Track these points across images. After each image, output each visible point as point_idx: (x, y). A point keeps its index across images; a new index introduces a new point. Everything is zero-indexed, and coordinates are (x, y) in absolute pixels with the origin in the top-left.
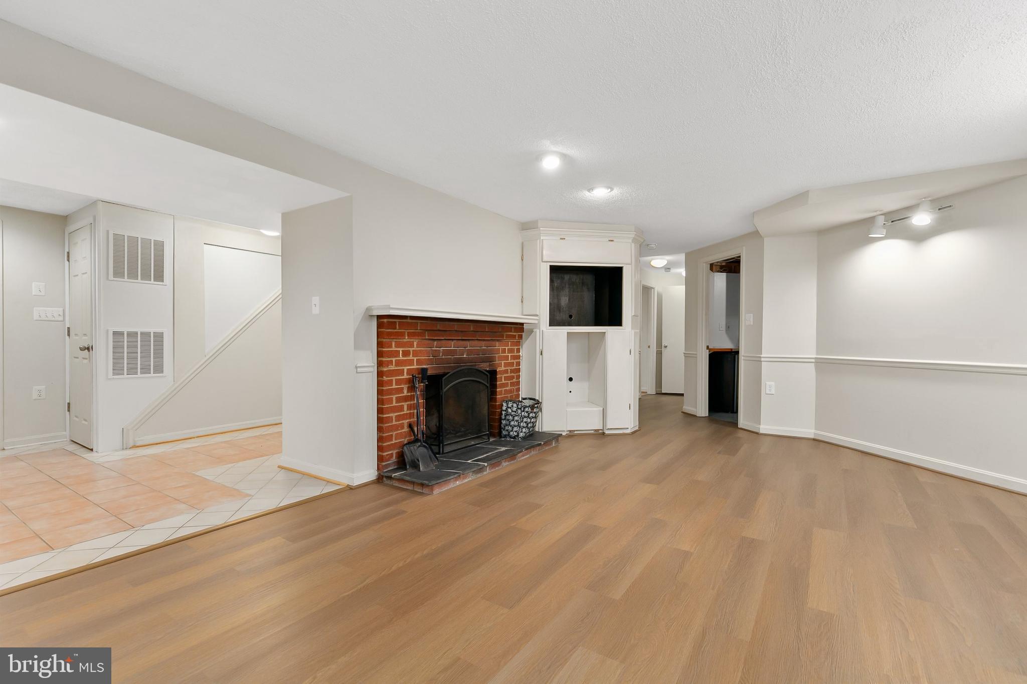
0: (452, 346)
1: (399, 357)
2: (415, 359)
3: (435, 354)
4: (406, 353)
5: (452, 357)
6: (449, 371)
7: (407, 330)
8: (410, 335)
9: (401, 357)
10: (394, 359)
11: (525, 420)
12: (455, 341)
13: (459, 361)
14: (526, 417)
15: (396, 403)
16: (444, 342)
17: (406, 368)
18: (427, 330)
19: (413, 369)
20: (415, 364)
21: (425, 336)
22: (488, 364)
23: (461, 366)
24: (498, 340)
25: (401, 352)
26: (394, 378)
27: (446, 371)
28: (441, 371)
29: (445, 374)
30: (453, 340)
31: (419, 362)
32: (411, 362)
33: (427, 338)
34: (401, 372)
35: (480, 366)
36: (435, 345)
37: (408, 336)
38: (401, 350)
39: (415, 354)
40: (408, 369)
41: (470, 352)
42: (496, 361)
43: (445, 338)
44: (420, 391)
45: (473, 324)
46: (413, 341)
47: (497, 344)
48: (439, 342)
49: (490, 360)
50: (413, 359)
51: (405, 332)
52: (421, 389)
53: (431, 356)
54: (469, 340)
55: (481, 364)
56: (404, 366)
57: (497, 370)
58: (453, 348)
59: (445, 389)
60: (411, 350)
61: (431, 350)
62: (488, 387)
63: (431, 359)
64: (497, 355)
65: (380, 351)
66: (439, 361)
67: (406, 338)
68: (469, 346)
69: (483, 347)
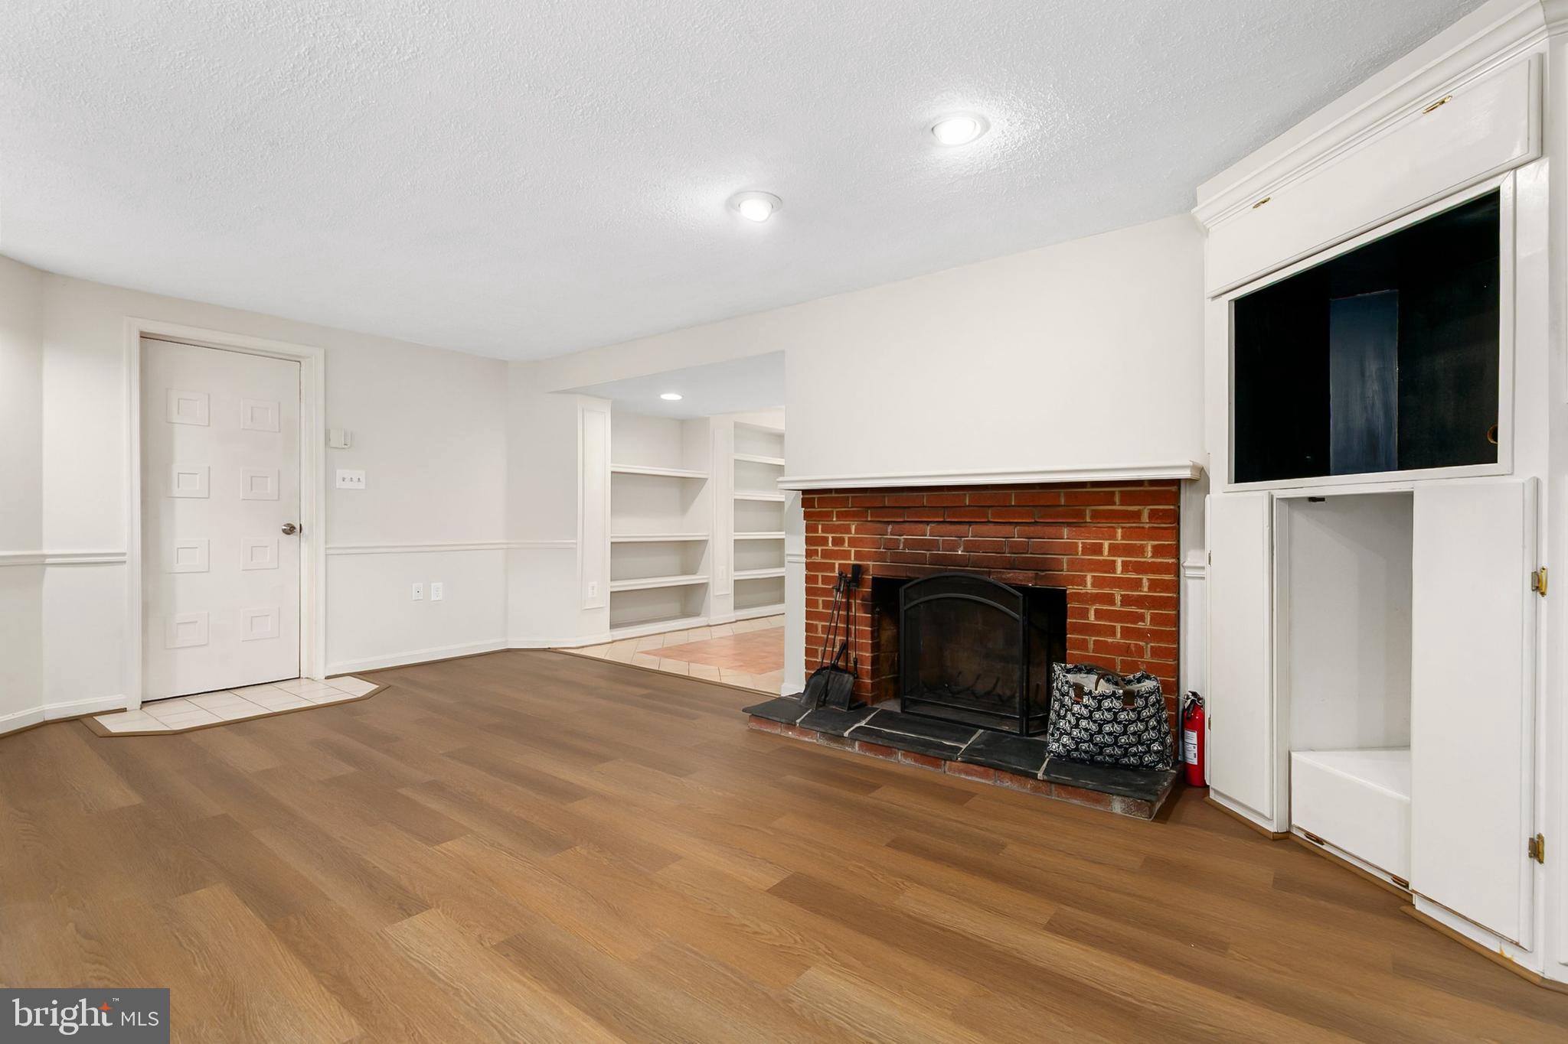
0: (928, 533)
1: (827, 546)
2: (853, 550)
3: (891, 545)
4: (838, 542)
5: (928, 553)
6: (917, 576)
7: (836, 508)
8: (840, 515)
9: (830, 547)
10: (820, 549)
11: (1107, 728)
12: (933, 525)
13: (943, 561)
14: (1108, 722)
15: (823, 608)
16: (907, 525)
17: (837, 563)
18: (868, 508)
19: (849, 564)
20: (853, 558)
21: (867, 517)
22: (1031, 574)
23: (949, 570)
24: (1069, 524)
25: (830, 539)
26: (820, 574)
27: (912, 575)
28: (902, 574)
29: (910, 580)
30: (928, 523)
31: (858, 555)
32: (846, 555)
33: (869, 519)
34: (831, 567)
35: (1004, 576)
36: (889, 531)
37: (837, 517)
38: (830, 536)
39: (853, 542)
40: (840, 564)
41: (970, 547)
42: (1062, 571)
43: (906, 519)
44: (862, 600)
45: (970, 492)
46: (849, 525)
47: (1065, 531)
48: (897, 527)
49: (1040, 566)
50: (850, 551)
51: (833, 511)
52: (863, 596)
53: (880, 548)
54: (970, 523)
55: (1009, 573)
56: (835, 559)
57: (1066, 590)
58: (930, 536)
59: (905, 605)
60: (846, 536)
61: (881, 538)
62: (1018, 621)
63: (876, 552)
64: (1066, 557)
65: (806, 537)
66: (898, 558)
67: (834, 519)
68: (971, 534)
69: (1014, 538)
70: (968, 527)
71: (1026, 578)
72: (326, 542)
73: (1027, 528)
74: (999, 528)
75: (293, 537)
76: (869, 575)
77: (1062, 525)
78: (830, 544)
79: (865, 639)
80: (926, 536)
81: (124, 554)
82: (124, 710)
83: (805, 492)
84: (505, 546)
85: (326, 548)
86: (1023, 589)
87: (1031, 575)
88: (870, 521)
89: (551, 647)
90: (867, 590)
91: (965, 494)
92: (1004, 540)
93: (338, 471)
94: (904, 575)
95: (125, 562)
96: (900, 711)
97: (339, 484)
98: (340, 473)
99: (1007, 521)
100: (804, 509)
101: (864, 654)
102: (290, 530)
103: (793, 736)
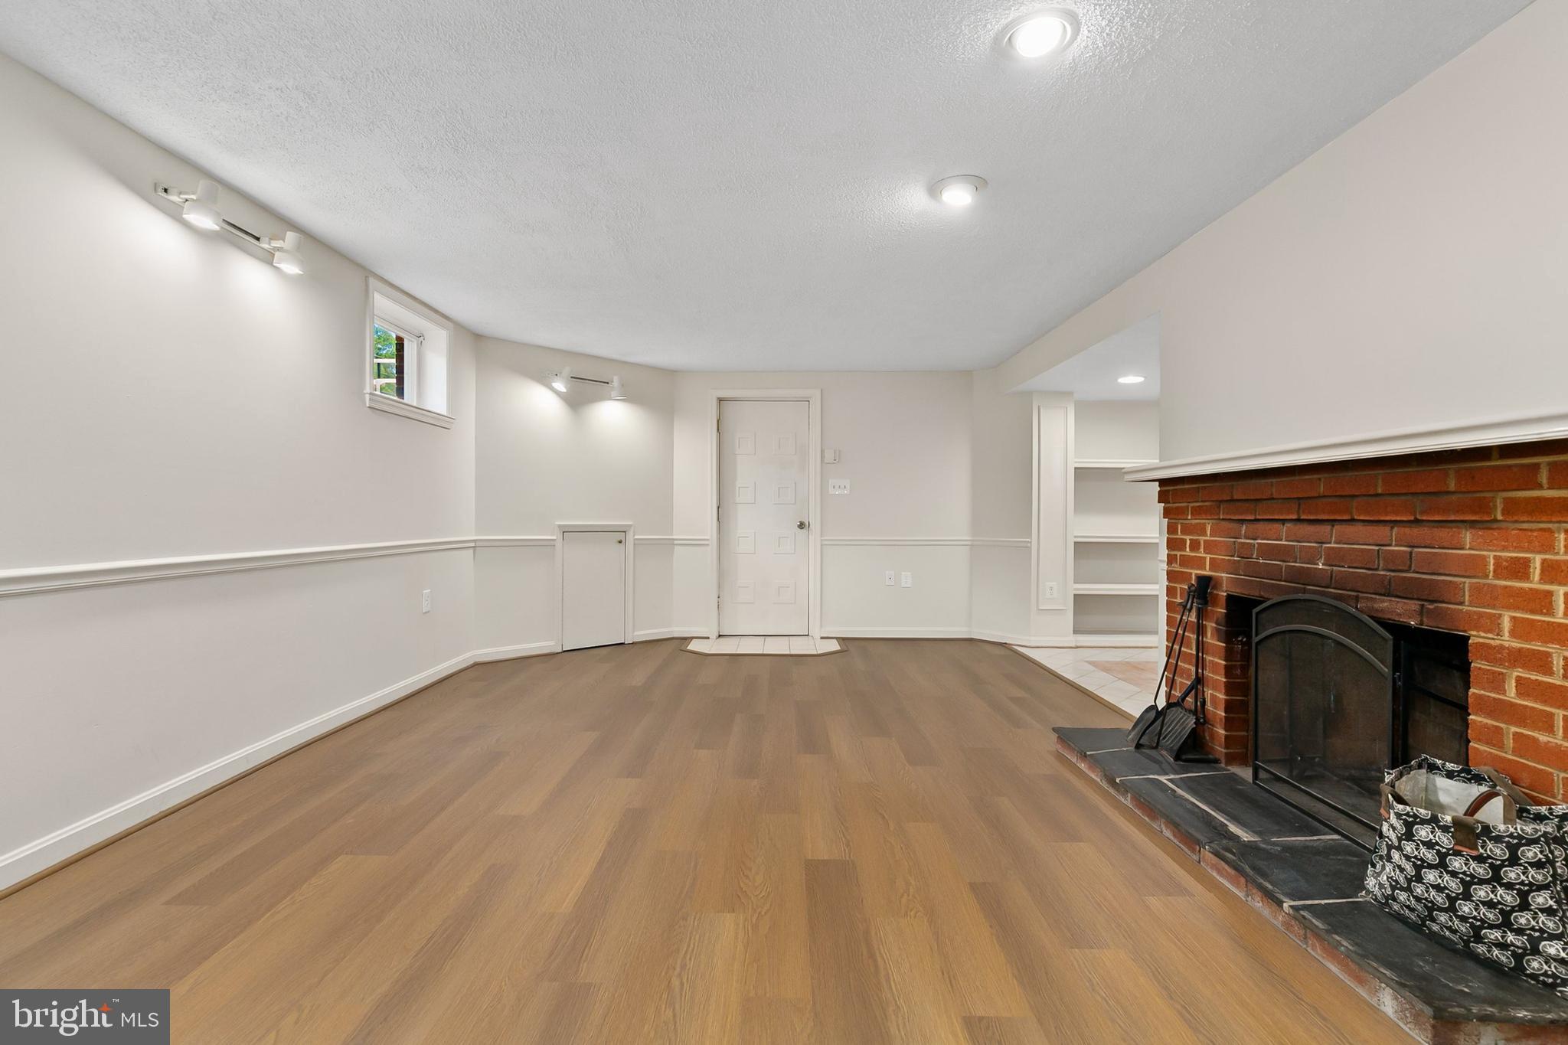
0: (1283, 537)
1: (1185, 551)
2: (1208, 556)
3: (1244, 552)
4: (1195, 546)
5: (1284, 564)
6: (1271, 597)
7: (1190, 503)
8: (1197, 512)
9: (1188, 552)
10: (1179, 554)
12: (1289, 525)
13: (1302, 577)
16: (1261, 526)
17: (1193, 573)
18: (1221, 501)
19: (1202, 574)
20: (1208, 568)
21: (1220, 514)
22: (1414, 605)
23: (1305, 591)
24: (1472, 524)
25: (1188, 542)
26: (1179, 586)
27: (1264, 595)
28: (1254, 593)
29: (1262, 601)
30: (1283, 521)
31: (1212, 564)
32: (1199, 563)
33: (1223, 517)
35: (1376, 606)
36: (1243, 532)
37: (1192, 513)
38: (1188, 538)
39: (1209, 547)
40: (1195, 574)
41: (1333, 558)
42: (1462, 603)
43: (1258, 517)
44: (1216, 623)
45: (1326, 475)
46: (1204, 524)
47: (1467, 537)
48: (1252, 526)
49: (1428, 594)
50: (1205, 558)
51: (1188, 507)
52: (1217, 620)
53: (1233, 556)
54: (1333, 522)
55: (1384, 601)
56: (1192, 569)
57: (1468, 638)
58: (1286, 541)
59: (1257, 635)
60: (1202, 539)
61: (1234, 542)
62: (1386, 679)
63: (1231, 560)
64: (1468, 580)
65: (1168, 538)
66: (1253, 570)
67: (1189, 518)
68: (1335, 538)
69: (1390, 545)
70: (1329, 527)
71: (1405, 612)
72: (822, 535)
73: (1407, 530)
74: (1370, 528)
75: (804, 531)
76: (1223, 591)
77: (1459, 524)
78: (1188, 549)
79: (1219, 675)
80: (1281, 540)
81: (708, 540)
82: (708, 638)
83: (1163, 482)
84: (969, 543)
85: (821, 540)
86: (1398, 630)
87: (1414, 607)
88: (1223, 519)
89: (1008, 642)
90: (1222, 610)
91: (1320, 479)
92: (1377, 548)
93: (830, 481)
94: (1257, 594)
95: (708, 545)
96: (1251, 782)
97: (831, 491)
98: (831, 482)
99: (1377, 518)
100: (1163, 504)
101: (1218, 695)
102: (801, 526)
103: (1084, 770)
